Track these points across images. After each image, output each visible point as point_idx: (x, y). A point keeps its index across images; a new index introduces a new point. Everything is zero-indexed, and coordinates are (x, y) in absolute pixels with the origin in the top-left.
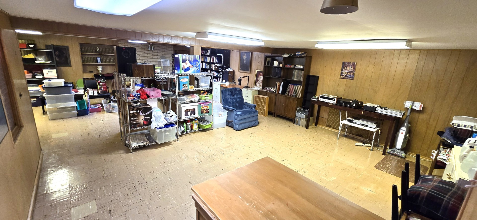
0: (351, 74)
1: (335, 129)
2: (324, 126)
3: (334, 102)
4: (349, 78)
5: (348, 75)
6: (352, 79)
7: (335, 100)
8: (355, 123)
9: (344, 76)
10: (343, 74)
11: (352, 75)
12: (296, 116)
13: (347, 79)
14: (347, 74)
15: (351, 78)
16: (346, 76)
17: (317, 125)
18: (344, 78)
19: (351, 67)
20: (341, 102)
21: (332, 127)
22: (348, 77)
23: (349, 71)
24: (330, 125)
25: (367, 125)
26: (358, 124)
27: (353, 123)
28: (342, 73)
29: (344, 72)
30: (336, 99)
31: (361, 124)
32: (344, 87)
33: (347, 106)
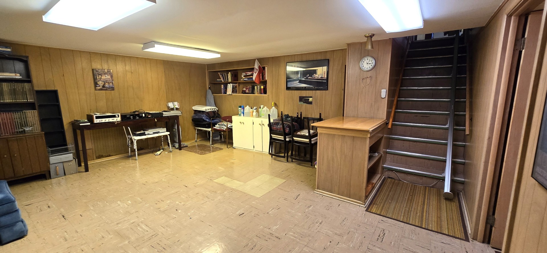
0: (109, 84)
1: (110, 156)
2: (92, 160)
3: (119, 119)
4: (109, 88)
5: (107, 85)
6: (113, 90)
7: (118, 117)
8: (148, 134)
9: (101, 87)
10: (100, 85)
11: (111, 85)
12: (50, 164)
13: (106, 90)
14: (105, 84)
15: (111, 89)
16: (103, 86)
17: (81, 164)
18: (101, 90)
19: (107, 75)
20: (128, 116)
21: (104, 156)
22: (106, 87)
23: (106, 80)
24: (101, 154)
25: (159, 132)
26: (150, 134)
27: (145, 135)
28: (96, 84)
29: (99, 82)
30: (119, 114)
31: (153, 133)
32: (105, 101)
33: (136, 119)
